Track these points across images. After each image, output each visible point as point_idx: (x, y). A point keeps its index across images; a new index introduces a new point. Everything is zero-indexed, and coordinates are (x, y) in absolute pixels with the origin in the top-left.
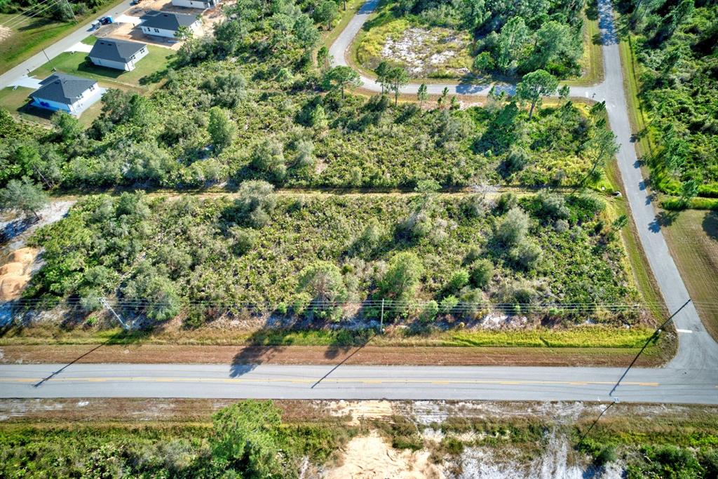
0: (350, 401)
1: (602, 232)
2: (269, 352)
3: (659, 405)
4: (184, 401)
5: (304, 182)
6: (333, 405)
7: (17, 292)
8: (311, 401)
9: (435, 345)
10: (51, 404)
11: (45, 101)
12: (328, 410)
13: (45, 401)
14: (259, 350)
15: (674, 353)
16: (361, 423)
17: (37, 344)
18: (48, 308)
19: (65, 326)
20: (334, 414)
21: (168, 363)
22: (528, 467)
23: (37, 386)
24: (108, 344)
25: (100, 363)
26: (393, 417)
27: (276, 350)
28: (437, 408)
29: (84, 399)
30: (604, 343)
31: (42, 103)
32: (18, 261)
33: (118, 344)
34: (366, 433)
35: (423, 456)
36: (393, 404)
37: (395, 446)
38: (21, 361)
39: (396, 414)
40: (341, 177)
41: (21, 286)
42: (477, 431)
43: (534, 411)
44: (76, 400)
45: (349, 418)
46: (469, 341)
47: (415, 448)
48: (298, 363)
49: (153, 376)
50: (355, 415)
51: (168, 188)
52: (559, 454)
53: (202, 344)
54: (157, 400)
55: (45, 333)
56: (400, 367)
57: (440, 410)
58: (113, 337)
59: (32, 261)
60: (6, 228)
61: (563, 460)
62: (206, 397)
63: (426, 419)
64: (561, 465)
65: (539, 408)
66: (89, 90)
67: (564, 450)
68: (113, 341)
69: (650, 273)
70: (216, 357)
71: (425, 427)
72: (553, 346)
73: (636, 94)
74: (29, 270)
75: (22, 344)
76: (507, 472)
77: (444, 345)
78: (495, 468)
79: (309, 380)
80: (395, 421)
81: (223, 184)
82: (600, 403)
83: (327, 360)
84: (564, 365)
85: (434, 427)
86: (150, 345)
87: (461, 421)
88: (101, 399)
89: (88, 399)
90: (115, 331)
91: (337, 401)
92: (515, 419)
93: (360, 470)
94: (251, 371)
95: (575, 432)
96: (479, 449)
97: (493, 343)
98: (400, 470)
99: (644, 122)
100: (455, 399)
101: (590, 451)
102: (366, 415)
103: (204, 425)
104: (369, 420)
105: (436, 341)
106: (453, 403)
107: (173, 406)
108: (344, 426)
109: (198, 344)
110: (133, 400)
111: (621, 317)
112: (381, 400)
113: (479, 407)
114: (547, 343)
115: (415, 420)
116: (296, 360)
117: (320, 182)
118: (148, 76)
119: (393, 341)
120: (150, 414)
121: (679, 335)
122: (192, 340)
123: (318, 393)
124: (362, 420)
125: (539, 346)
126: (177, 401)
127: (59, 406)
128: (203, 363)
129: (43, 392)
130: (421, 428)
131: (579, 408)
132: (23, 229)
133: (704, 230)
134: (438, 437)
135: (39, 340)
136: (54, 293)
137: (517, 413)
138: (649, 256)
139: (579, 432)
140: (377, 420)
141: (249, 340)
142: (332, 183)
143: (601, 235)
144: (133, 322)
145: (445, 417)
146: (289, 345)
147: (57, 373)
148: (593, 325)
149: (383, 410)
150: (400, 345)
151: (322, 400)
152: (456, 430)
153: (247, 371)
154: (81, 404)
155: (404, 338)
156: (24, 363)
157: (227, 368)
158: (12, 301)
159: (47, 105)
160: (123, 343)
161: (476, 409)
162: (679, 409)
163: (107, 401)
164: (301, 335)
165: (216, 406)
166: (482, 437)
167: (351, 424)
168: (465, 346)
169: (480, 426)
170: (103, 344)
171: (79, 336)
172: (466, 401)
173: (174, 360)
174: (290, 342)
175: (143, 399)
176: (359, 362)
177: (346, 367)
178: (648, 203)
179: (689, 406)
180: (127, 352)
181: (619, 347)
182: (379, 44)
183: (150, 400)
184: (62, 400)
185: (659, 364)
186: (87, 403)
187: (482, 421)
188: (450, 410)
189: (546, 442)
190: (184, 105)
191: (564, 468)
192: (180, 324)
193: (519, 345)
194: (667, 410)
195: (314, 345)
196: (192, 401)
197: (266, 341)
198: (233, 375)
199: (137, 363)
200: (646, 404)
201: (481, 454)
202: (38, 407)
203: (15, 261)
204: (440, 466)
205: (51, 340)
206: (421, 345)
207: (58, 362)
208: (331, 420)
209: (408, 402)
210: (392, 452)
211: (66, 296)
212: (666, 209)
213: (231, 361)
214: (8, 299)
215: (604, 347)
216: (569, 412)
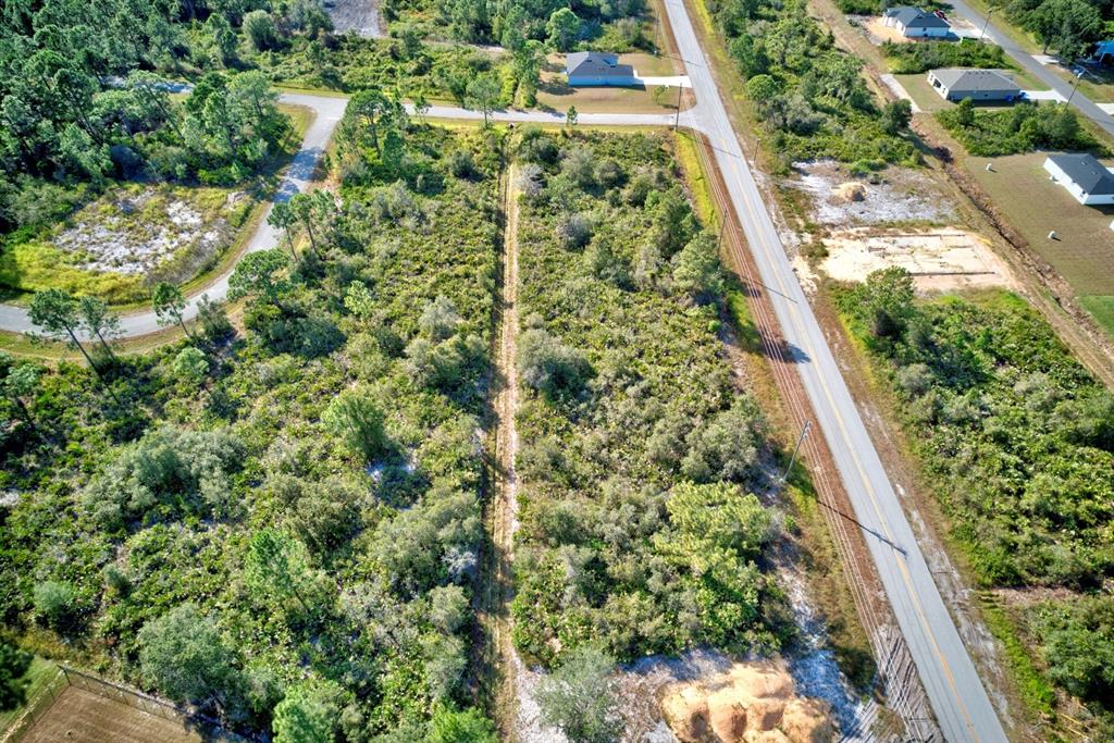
0: (799, 279)
3: (740, 144)
4: (853, 395)
10: (917, 525)
13: (916, 534)
15: (693, 129)
16: (816, 274)
22: (811, 196)
23: (904, 553)
24: (815, 493)
25: (845, 491)
29: (896, 491)
30: (693, 154)
32: (706, 703)
33: (810, 483)
34: (823, 272)
35: (827, 242)
37: (827, 255)
38: (881, 594)
42: (793, 216)
43: (766, 190)
44: (900, 498)
45: (815, 280)
47: (824, 246)
48: (775, 314)
49: (839, 429)
50: (812, 276)
52: (795, 184)
54: (863, 418)
56: (753, 251)
57: (784, 232)
58: (803, 493)
59: (697, 683)
61: (799, 182)
62: (841, 377)
63: (796, 240)
64: (803, 183)
65: (763, 187)
67: (791, 181)
68: (809, 490)
70: (791, 378)
71: (802, 241)
72: (703, 176)
74: (718, 678)
76: (820, 205)
78: (819, 210)
79: (792, 309)
80: (807, 255)
81: (481, 432)
82: (748, 162)
83: (765, 295)
85: (800, 236)
86: (797, 443)
87: (789, 223)
88: (887, 473)
89: (894, 487)
90: (793, 492)
91: (802, 287)
92: (776, 199)
94: (797, 346)
96: (807, 216)
100: (772, 224)
101: (787, 172)
106: (775, 225)
110: (873, 440)
113: (773, 213)
121: (675, 124)
123: (800, 297)
126: (855, 401)
127: (915, 515)
129: (908, 542)
131: (755, 171)
134: (808, 235)
137: (771, 197)
139: (775, 174)
141: (758, 356)
144: (772, 477)
145: (789, 231)
147: (878, 536)
149: (801, 264)
152: (797, 226)
153: (798, 350)
154: (902, 491)
156: (881, 588)
157: (801, 367)
158: (790, 670)
160: (809, 477)
161: (776, 215)
163: (885, 467)
164: (739, 316)
165: (846, 368)
166: (797, 215)
169: (789, 215)
170: (816, 500)
172: (772, 219)
173: (810, 415)
174: (751, 323)
180: (818, 469)
181: (695, 147)
184: (908, 515)
185: (705, 136)
186: (898, 486)
187: (785, 214)
188: (783, 228)
189: (789, 188)
196: (850, 388)
197: (758, 340)
198: (808, 360)
199: (829, 450)
201: (811, 216)
202: (926, 539)
203: (707, 712)
204: (831, 234)
207: (864, 543)
213: (793, 365)
216: (760, 175)
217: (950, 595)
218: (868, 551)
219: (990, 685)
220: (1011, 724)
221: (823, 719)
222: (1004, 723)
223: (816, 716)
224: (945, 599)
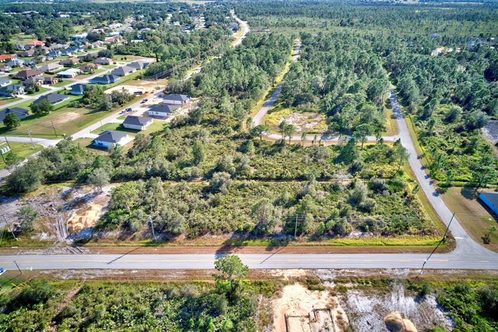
0: (282, 269)
1: (408, 196)
2: (235, 249)
4: (191, 270)
5: (245, 177)
6: (273, 271)
7: (94, 223)
8: (261, 269)
9: (325, 245)
10: (117, 272)
11: (101, 142)
12: (271, 274)
13: (114, 270)
14: (230, 248)
15: (455, 247)
16: (290, 279)
17: (106, 246)
18: (111, 230)
19: (121, 238)
20: (274, 275)
21: (180, 254)
22: (384, 297)
23: (109, 263)
24: (146, 246)
25: (142, 254)
26: (307, 276)
27: (239, 248)
28: (330, 272)
29: (135, 270)
30: (416, 244)
31: (99, 144)
32: (93, 210)
33: (151, 246)
34: (293, 283)
35: (325, 294)
36: (306, 270)
37: (309, 289)
38: (99, 253)
39: (308, 275)
40: (264, 174)
41: (95, 221)
42: (353, 282)
43: (383, 273)
44: (131, 270)
45: (282, 277)
46: (343, 243)
47: (320, 290)
48: (252, 253)
49: (172, 259)
50: (285, 276)
51: (170, 180)
52: (400, 292)
53: (198, 246)
54: (175, 270)
55: (109, 241)
57: (332, 273)
58: (147, 243)
59: (100, 210)
60: (85, 196)
61: (403, 294)
62: (203, 268)
63: (325, 277)
64: (402, 296)
65: (386, 271)
66: (124, 137)
67: (402, 290)
68: (148, 245)
69: (436, 213)
70: (206, 251)
71: (324, 281)
72: (388, 245)
73: (417, 139)
74: (99, 214)
75: (98, 246)
76: (372, 299)
77: (330, 245)
78: (366, 298)
79: (258, 260)
80: (308, 278)
81: (201, 178)
82: (418, 269)
83: (267, 252)
84: (396, 253)
85: (330, 281)
86: (168, 246)
87: (344, 278)
88: (144, 269)
89: (137, 269)
90: (149, 240)
91: (275, 269)
92: (373, 276)
93: (292, 299)
95: (407, 282)
96: (356, 290)
97: (356, 244)
98: (314, 299)
99: (423, 151)
100: (340, 268)
101: (415, 289)
102: (292, 276)
103: (203, 281)
104: (293, 278)
105: (324, 243)
106: (338, 269)
107: (184, 272)
108: (280, 281)
109: (195, 246)
110: (162, 270)
111: (423, 231)
112: (299, 269)
113: (353, 271)
114: (385, 244)
115: (318, 277)
116: (250, 252)
117: (254, 176)
118: (154, 132)
119: (302, 243)
120: (172, 276)
121: (456, 240)
122: (192, 244)
124: (289, 278)
125: (381, 245)
126: (187, 270)
127: (122, 273)
128: (199, 253)
129: (112, 266)
130: (323, 281)
131: (407, 271)
132: (94, 197)
133: (462, 195)
134: (333, 285)
135: (107, 244)
136: (114, 223)
137: (374, 274)
138: (434, 207)
139: (409, 282)
140: (298, 277)
141: (223, 244)
142: (260, 177)
143: (408, 197)
144: (158, 237)
145: (335, 276)
146: (246, 246)
147: (119, 258)
148: (409, 236)
149: (301, 273)
150: (306, 245)
151: (266, 269)
152: (342, 282)
154: (134, 272)
155: (308, 242)
156: (100, 254)
157: (213, 256)
158: (91, 228)
159: (102, 144)
160: (154, 246)
161: (351, 272)
162: (462, 271)
163: (147, 270)
164: (252, 241)
165: (208, 272)
166: (356, 285)
167: (284, 279)
168: (341, 245)
169: (355, 280)
170: (143, 246)
171: (129, 243)
172: (345, 269)
173: (183, 252)
174: (246, 245)
175: (167, 270)
176: (285, 253)
177: (278, 255)
178: (430, 184)
179: (467, 270)
180: (156, 249)
181: (425, 245)
182: (277, 119)
183: (171, 270)
184: (123, 270)
185: (447, 252)
186: (137, 271)
187: (355, 278)
188: (337, 273)
189: (392, 286)
190: (175, 144)
191: (403, 297)
192: (184, 237)
193: (370, 245)
194: (455, 272)
195: (259, 246)
196: (195, 270)
197: (233, 244)
198: (217, 259)
199: (163, 254)
200: (443, 269)
201: (357, 292)
202: (111, 272)
204: (335, 297)
205: (114, 244)
206: (317, 245)
207: (119, 254)
208: (273, 278)
209: (314, 269)
210: (309, 291)
211: (120, 225)
212: (441, 187)
213: (215, 253)
214: (89, 227)
215: (417, 245)
216: (402, 273)
217: (87, 272)
218: (115, 254)
219: (54, 271)
220: (41, 272)
221: (74, 230)
222: (42, 270)
223: (75, 227)
224: (86, 270)
